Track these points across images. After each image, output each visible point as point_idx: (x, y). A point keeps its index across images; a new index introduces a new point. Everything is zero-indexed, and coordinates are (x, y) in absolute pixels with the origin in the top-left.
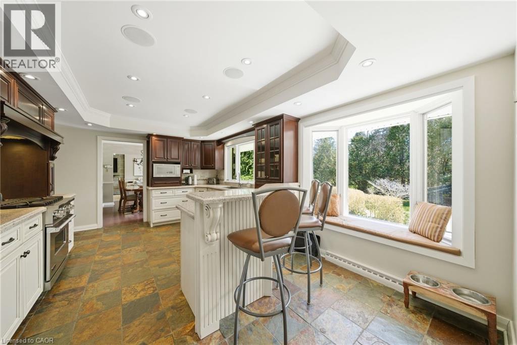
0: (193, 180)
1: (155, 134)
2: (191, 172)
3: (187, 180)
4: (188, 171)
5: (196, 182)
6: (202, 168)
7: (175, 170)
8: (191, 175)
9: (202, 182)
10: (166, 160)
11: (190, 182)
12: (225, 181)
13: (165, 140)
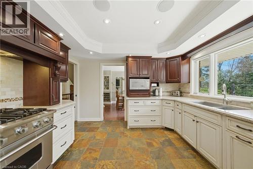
0: (159, 92)
1: (130, 55)
2: (158, 85)
3: (154, 92)
4: (156, 85)
5: (161, 94)
6: (167, 82)
7: (145, 84)
8: (158, 87)
9: (167, 94)
10: (138, 76)
11: (157, 94)
12: (192, 93)
13: (138, 60)
